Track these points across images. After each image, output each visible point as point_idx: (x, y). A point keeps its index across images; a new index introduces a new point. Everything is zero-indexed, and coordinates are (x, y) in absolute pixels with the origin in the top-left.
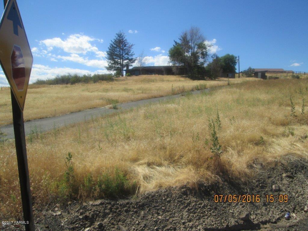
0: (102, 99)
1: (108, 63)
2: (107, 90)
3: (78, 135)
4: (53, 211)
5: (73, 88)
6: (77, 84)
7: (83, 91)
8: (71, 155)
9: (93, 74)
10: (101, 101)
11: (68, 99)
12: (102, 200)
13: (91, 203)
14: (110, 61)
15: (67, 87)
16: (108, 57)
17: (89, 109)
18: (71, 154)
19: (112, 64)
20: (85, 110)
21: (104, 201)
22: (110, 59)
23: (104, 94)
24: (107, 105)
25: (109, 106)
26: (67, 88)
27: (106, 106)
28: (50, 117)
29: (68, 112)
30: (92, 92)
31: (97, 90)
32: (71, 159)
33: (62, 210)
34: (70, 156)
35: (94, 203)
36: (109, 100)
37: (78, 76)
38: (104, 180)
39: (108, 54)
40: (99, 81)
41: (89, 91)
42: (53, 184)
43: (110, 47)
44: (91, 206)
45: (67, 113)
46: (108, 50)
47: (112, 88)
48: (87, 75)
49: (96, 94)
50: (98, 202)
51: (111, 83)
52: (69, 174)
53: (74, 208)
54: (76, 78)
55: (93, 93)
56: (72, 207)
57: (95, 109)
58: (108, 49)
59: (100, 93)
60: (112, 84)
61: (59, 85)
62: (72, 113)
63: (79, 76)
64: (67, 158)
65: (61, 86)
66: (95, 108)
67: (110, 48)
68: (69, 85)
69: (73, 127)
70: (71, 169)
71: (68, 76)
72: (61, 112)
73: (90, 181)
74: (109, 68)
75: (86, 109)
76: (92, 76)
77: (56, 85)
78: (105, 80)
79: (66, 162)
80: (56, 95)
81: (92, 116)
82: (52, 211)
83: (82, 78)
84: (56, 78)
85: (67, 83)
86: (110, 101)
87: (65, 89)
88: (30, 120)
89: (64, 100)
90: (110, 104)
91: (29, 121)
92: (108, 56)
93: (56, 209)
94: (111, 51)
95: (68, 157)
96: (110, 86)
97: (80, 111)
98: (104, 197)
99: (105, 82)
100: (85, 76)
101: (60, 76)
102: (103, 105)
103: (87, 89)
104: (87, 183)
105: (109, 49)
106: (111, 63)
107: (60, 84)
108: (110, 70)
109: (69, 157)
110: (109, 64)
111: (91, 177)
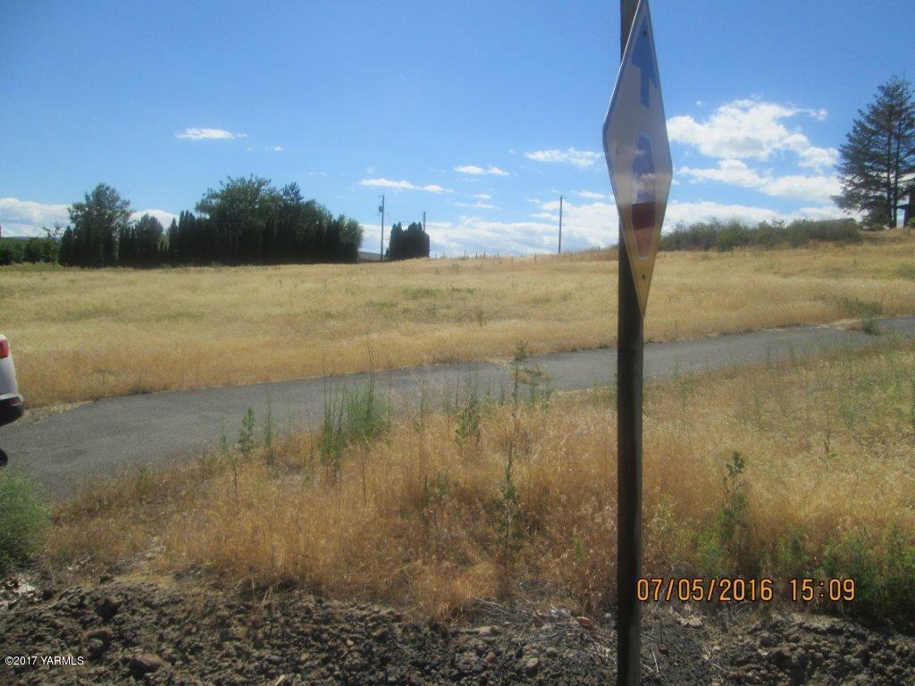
0: (823, 298)
1: (843, 185)
2: (837, 272)
3: (753, 402)
4: (679, 610)
5: (727, 260)
6: (736, 251)
7: (757, 270)
8: (742, 461)
9: (788, 220)
10: (820, 304)
11: (714, 294)
12: (835, 620)
13: (798, 618)
14: (849, 178)
15: (706, 258)
16: (843, 166)
17: (779, 327)
18: (741, 457)
19: (858, 186)
20: (764, 329)
21: (842, 624)
22: (848, 171)
23: (832, 282)
24: (840, 318)
25: (845, 321)
26: (706, 261)
27: (836, 323)
28: (661, 342)
29: (714, 331)
30: (785, 275)
31: (803, 271)
32: (741, 472)
33: (704, 614)
34: (739, 462)
35: (807, 620)
36: (846, 302)
37: (741, 224)
38: (845, 557)
39: (845, 155)
40: (811, 242)
41: (775, 273)
42: (684, 535)
43: (855, 131)
44: (796, 628)
45: (709, 335)
46: (846, 142)
47: (855, 263)
48: (769, 222)
49: (801, 281)
50: (823, 622)
51: (851, 248)
52: (731, 516)
53: (741, 620)
54: (736, 233)
55: (793, 278)
56: (734, 614)
57: (798, 329)
58: (848, 138)
59: (815, 281)
60: (854, 253)
61: (682, 252)
62: (725, 334)
63: (746, 228)
64: (728, 466)
65: (689, 254)
66: (797, 325)
67: (852, 134)
68: (712, 253)
69: (731, 375)
70: (741, 502)
71: (712, 226)
72: (694, 331)
73: (796, 549)
74: (846, 201)
75: (768, 328)
76: (786, 226)
77: (676, 252)
78: (833, 241)
79: (725, 479)
80: (676, 280)
81: (791, 350)
82: (674, 609)
83: (754, 231)
84: (677, 233)
85: (707, 248)
86: (850, 307)
87: (701, 263)
88: (609, 344)
89: (702, 295)
90: (851, 316)
91: (604, 347)
92: (845, 161)
93: (688, 607)
94: (855, 145)
95: (732, 463)
96: (850, 259)
97: (749, 331)
98: (843, 612)
99: (831, 245)
100: (763, 227)
101: (687, 227)
102: (824, 318)
103: (771, 267)
104: (786, 555)
105: (851, 140)
106: (854, 184)
107: (688, 248)
108: (851, 206)
109: (736, 464)
110: (845, 189)
111: (802, 538)
